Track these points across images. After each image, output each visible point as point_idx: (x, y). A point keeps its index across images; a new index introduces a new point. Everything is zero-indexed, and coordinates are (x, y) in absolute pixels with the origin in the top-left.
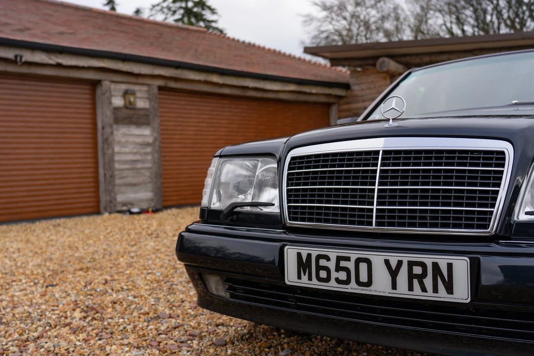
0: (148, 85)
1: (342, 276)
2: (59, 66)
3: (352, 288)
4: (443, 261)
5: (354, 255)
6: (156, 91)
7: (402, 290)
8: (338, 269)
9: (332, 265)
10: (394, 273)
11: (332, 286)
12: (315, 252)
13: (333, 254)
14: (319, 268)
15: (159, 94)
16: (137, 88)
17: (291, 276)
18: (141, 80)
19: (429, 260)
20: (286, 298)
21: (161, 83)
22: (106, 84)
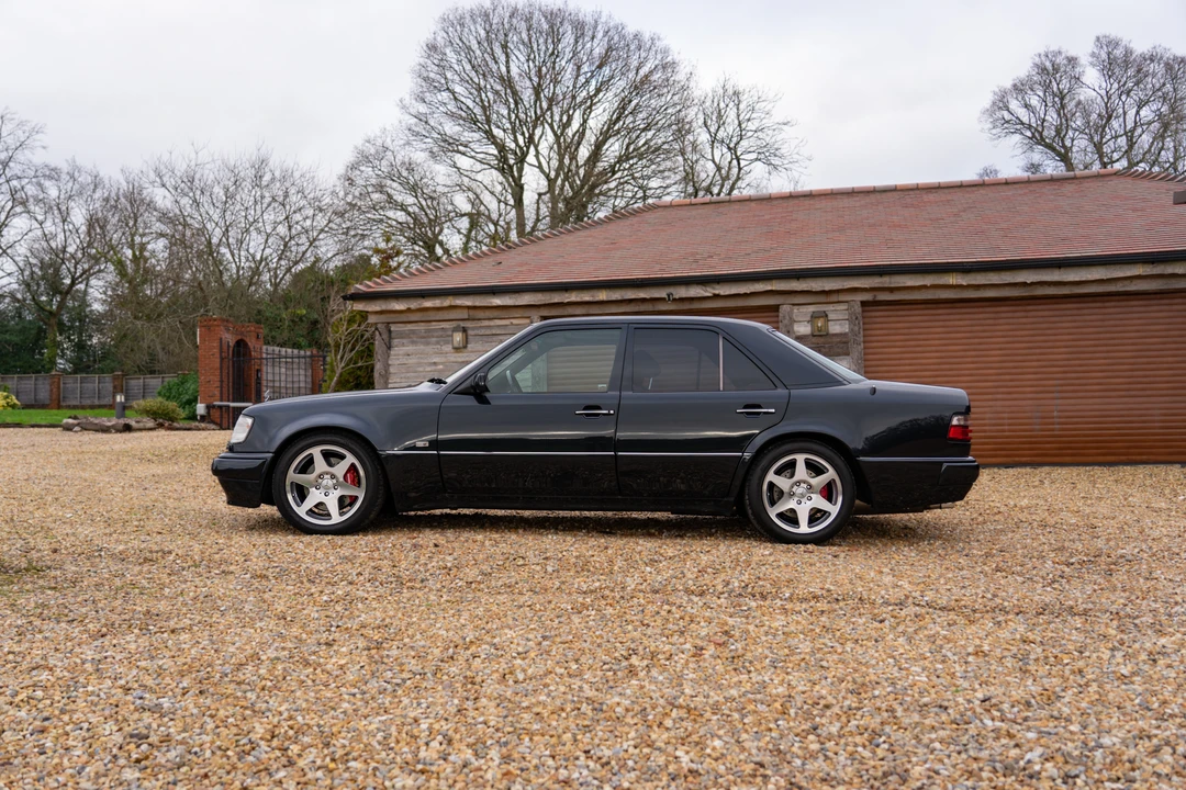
0: (847, 302)
2: (716, 296)
6: (858, 308)
15: (863, 311)
16: (831, 307)
18: (834, 298)
21: (867, 297)
22: (784, 309)
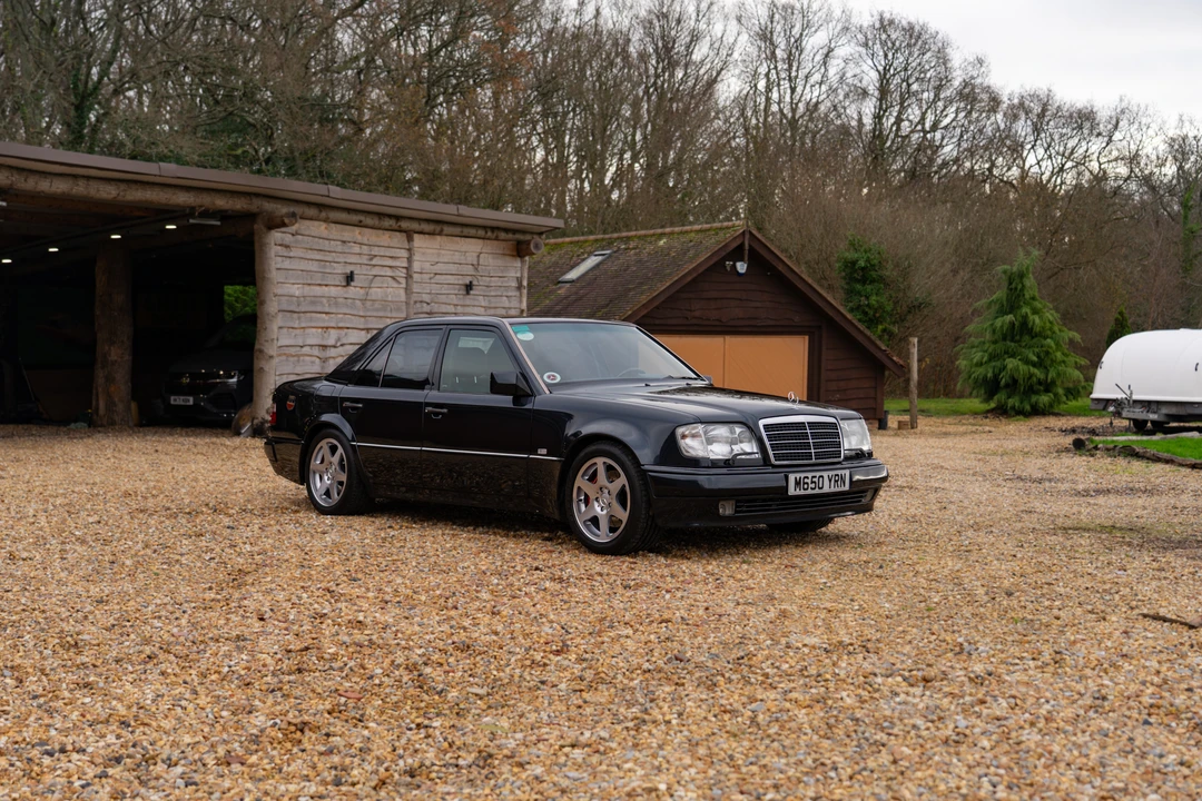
1: (813, 486)
3: (817, 491)
4: (843, 472)
5: (818, 474)
7: (833, 490)
8: (812, 482)
9: (809, 481)
10: (830, 481)
11: (809, 492)
12: (803, 475)
13: (810, 475)
14: (804, 483)
17: (792, 491)
19: (839, 472)
20: (770, 505)
